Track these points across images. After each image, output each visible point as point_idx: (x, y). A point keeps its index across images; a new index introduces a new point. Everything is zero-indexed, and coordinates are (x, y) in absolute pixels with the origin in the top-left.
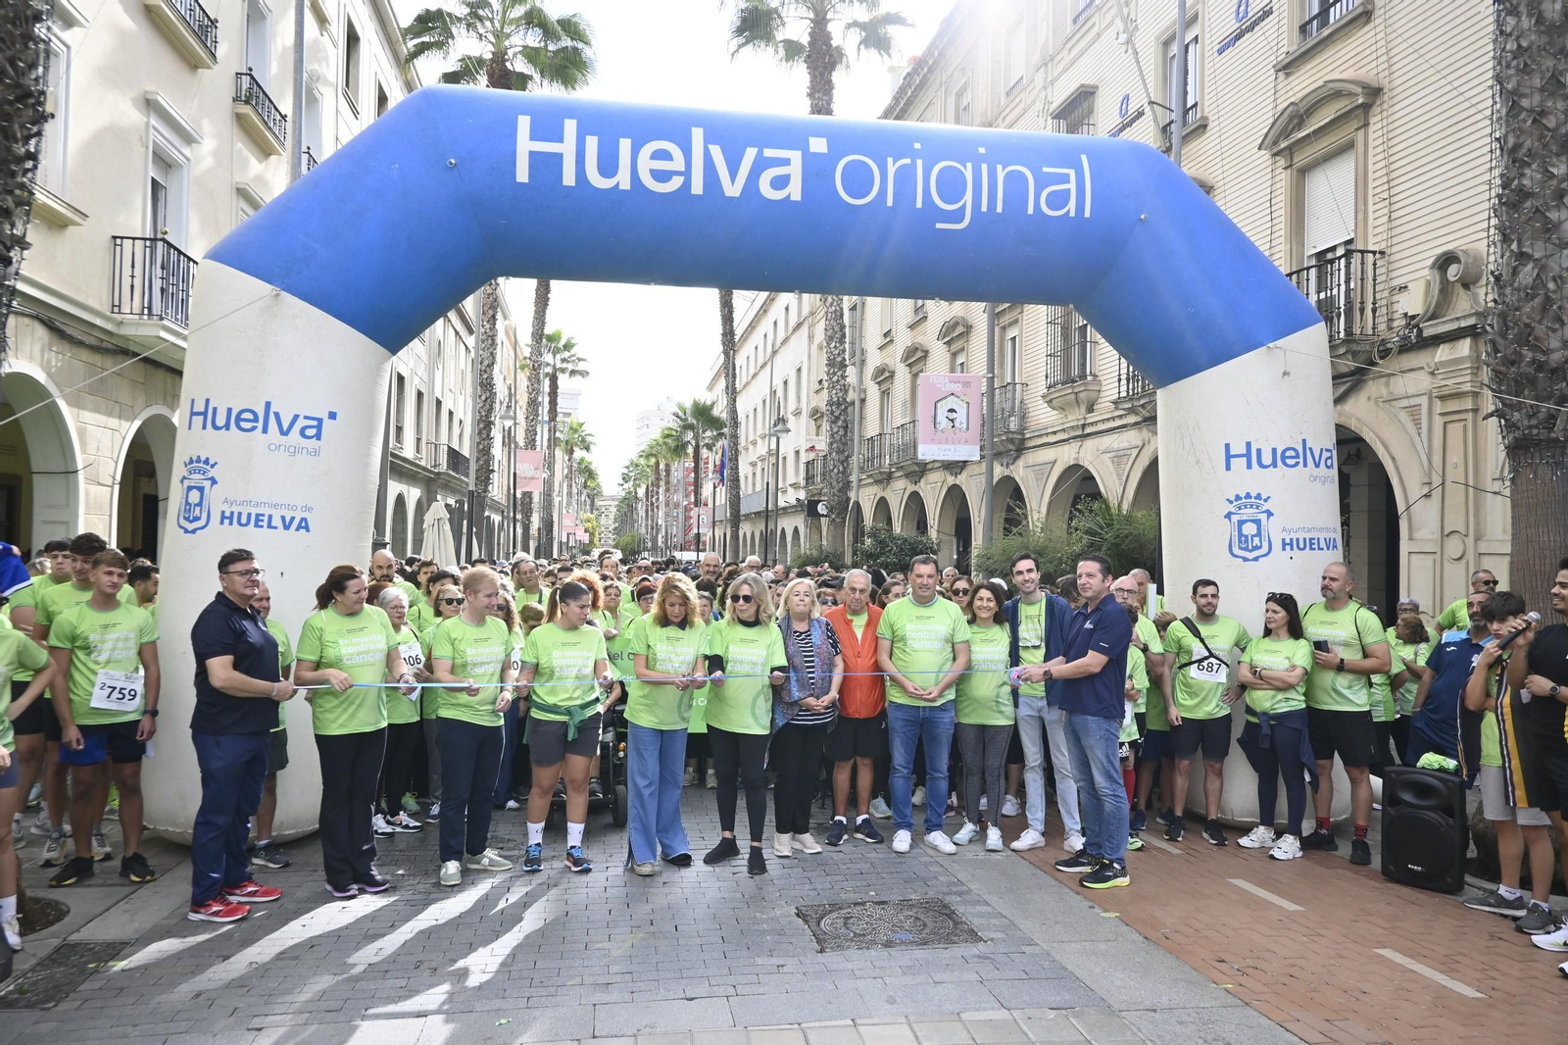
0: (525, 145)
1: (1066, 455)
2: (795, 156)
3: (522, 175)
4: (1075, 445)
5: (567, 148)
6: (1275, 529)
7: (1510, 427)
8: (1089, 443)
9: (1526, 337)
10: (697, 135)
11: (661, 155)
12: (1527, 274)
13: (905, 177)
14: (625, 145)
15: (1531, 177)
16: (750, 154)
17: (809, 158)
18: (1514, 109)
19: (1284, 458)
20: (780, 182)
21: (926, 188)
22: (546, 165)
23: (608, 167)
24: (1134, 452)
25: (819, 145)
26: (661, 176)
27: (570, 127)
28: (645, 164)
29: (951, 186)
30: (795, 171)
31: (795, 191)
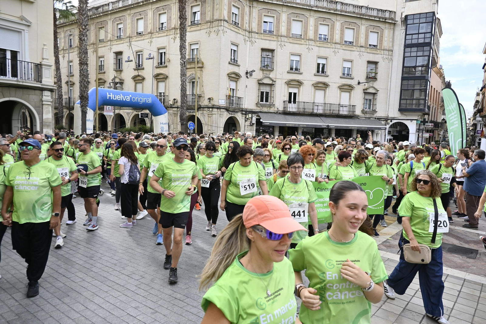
0: (108, 96)
1: (117, 111)
2: (129, 97)
3: (108, 98)
4: (119, 110)
5: (111, 96)
6: (164, 130)
7: (181, 123)
8: (122, 110)
9: (182, 116)
10: (121, 95)
11: (119, 97)
12: (182, 112)
13: (137, 99)
14: (116, 96)
15: (183, 105)
16: (126, 97)
17: (130, 97)
18: (182, 99)
19: (165, 124)
20: (128, 99)
21: (139, 100)
22: (110, 97)
23: (115, 98)
24: (131, 113)
25: (131, 96)
26: (119, 99)
27: (111, 94)
28: (118, 98)
29: (141, 100)
30: (129, 98)
31: (129, 100)
